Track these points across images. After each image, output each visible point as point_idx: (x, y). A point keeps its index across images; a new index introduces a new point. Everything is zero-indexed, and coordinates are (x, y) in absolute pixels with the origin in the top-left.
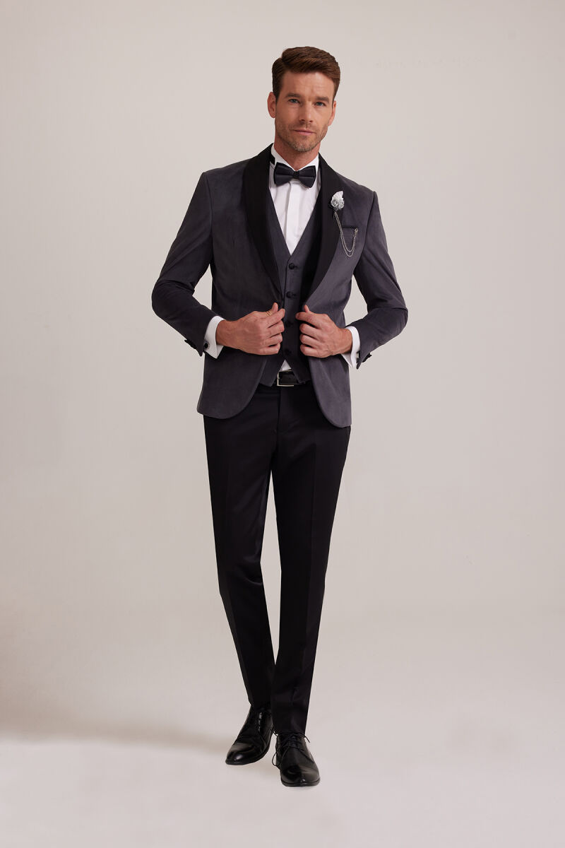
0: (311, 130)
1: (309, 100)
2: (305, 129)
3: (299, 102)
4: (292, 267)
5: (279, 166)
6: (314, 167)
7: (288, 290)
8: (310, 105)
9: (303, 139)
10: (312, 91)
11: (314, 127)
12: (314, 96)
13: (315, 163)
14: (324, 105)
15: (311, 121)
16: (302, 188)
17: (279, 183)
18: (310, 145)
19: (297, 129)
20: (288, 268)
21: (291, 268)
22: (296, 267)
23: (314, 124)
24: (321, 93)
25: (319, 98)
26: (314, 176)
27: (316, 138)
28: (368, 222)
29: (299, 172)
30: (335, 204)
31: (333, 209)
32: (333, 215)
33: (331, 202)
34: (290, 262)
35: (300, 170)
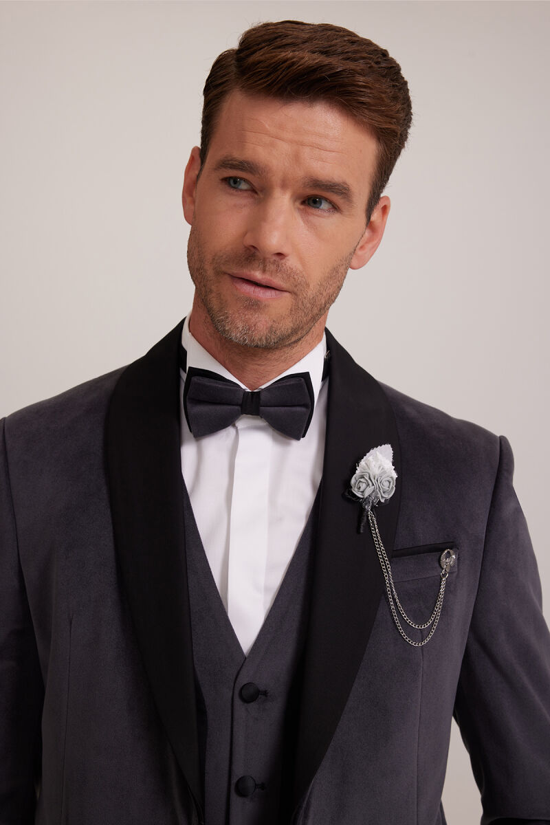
0: (277, 281)
1: (284, 186)
2: (258, 275)
3: (253, 190)
4: (251, 695)
7: (239, 772)
8: (282, 204)
9: (247, 308)
10: (297, 158)
11: (290, 275)
12: (300, 173)
14: (335, 208)
15: (279, 254)
16: (275, 439)
17: (206, 428)
18: (271, 329)
19: (235, 271)
20: (238, 701)
21: (247, 700)
22: (265, 693)
23: (292, 262)
24: (327, 169)
25: (316, 183)
26: (305, 406)
27: (294, 310)
28: (489, 525)
29: (258, 393)
30: (361, 489)
31: (357, 504)
32: (359, 522)
33: (353, 481)
34: (244, 680)
35: (263, 387)
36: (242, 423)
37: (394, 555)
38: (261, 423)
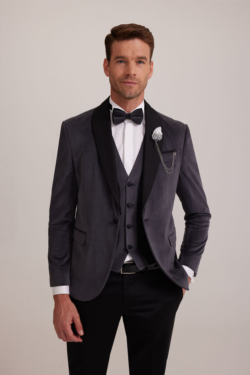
0: (135, 81)
1: (132, 59)
2: (130, 81)
3: (125, 63)
4: (130, 185)
5: (115, 111)
6: (141, 109)
7: (128, 202)
8: (133, 63)
9: (129, 88)
10: (133, 53)
11: (137, 80)
12: (135, 56)
13: (142, 106)
14: (144, 63)
15: (134, 75)
16: (134, 125)
17: (117, 123)
18: (135, 93)
19: (124, 81)
20: (127, 186)
21: (129, 186)
22: (133, 184)
23: (137, 77)
24: (140, 54)
25: (139, 58)
26: (141, 116)
27: (140, 87)
28: (184, 146)
29: (130, 114)
30: (154, 137)
31: (153, 141)
32: (154, 145)
33: (152, 136)
34: (128, 181)
35: (131, 112)
36: (126, 121)
37: (162, 153)
38: (131, 121)
